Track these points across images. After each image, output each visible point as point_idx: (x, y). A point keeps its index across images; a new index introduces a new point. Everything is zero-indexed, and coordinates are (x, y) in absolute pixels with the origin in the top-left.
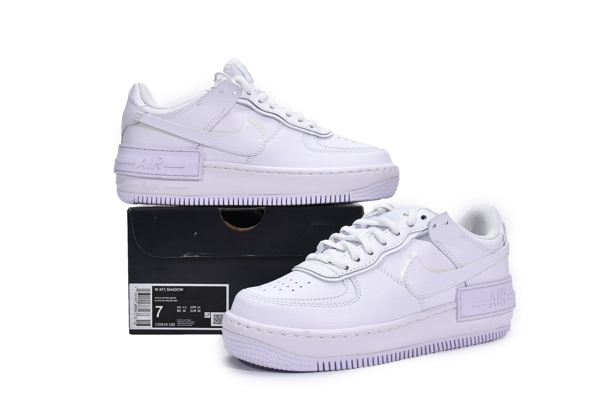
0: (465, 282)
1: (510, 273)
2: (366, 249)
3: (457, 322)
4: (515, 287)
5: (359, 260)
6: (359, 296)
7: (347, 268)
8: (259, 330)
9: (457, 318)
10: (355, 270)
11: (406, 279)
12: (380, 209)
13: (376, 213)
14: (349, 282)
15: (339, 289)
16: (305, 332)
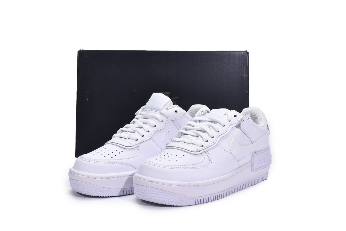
0: (255, 151)
1: (270, 145)
2: (210, 135)
3: (252, 172)
4: (271, 154)
5: (207, 141)
6: (211, 161)
7: (203, 146)
8: (164, 184)
9: (252, 170)
10: (207, 147)
11: (231, 151)
12: (204, 111)
13: (203, 113)
14: (205, 154)
15: (200, 158)
16: (189, 183)
